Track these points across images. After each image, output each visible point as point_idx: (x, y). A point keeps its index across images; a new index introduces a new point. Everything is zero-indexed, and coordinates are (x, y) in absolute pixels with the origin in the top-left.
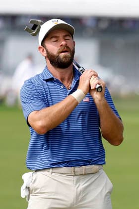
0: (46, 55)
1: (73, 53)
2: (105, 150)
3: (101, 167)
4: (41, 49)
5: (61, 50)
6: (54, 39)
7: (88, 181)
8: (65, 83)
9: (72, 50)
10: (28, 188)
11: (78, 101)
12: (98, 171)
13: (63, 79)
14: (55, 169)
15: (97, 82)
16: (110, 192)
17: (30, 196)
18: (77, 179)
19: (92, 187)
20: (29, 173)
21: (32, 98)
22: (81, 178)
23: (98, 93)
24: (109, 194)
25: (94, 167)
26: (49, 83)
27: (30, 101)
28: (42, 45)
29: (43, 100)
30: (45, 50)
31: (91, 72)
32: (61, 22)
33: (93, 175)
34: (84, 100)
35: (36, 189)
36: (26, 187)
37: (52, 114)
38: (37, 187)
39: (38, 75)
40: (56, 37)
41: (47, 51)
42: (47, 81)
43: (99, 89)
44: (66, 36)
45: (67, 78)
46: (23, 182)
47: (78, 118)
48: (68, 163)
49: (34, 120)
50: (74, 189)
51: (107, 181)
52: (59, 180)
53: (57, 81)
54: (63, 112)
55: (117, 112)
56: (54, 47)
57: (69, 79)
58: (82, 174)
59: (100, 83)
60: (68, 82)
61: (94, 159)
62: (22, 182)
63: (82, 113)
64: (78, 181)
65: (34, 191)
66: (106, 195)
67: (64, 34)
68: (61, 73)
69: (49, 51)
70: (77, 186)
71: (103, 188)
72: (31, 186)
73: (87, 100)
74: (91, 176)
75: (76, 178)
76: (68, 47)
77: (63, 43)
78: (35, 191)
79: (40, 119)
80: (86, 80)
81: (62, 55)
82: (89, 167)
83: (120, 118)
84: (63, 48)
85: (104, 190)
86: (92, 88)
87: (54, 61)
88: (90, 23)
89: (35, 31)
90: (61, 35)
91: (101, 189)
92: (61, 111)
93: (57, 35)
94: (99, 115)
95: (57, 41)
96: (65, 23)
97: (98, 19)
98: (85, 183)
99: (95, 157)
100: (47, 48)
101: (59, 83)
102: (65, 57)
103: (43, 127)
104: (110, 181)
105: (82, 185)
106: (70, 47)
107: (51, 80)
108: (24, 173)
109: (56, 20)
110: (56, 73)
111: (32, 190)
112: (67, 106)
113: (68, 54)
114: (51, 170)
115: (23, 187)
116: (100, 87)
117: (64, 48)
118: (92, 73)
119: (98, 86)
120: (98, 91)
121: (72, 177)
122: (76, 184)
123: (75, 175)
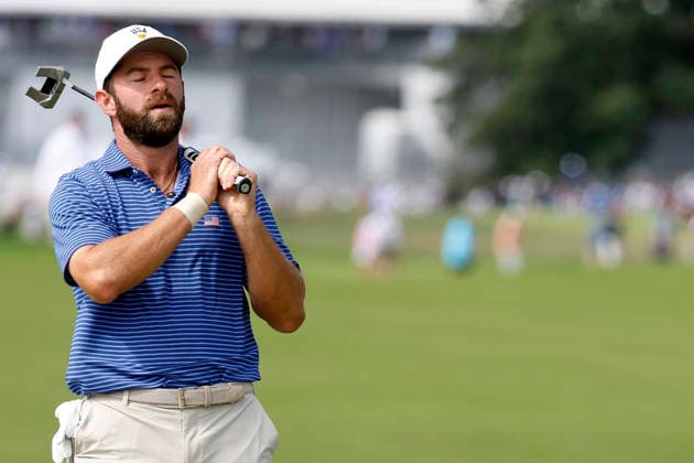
0: (114, 113)
1: (181, 109)
2: (258, 345)
3: (248, 387)
4: (103, 98)
5: (153, 103)
6: (137, 75)
7: (217, 421)
8: (160, 181)
9: (179, 103)
10: (69, 439)
11: (192, 220)
12: (243, 397)
13: (154, 172)
14: (135, 392)
15: (235, 171)
16: (270, 450)
17: (76, 459)
18: (190, 418)
19: (227, 436)
20: (73, 402)
21: (79, 216)
22: (200, 415)
23: (242, 197)
24: (268, 453)
25: (230, 389)
26: (122, 183)
27: (74, 224)
28: (104, 88)
29: (106, 221)
30: (112, 100)
31: (218, 150)
32: (153, 33)
33: (228, 408)
34: (207, 223)
35: (90, 443)
36: (66, 437)
37: (130, 251)
38: (93, 438)
39: (92, 163)
40: (141, 70)
41: (118, 103)
42: (115, 175)
43: (245, 187)
44: (166, 67)
45: (163, 168)
46: (59, 426)
47: (193, 266)
48: (168, 379)
49: (85, 269)
50: (183, 442)
51: (263, 422)
52: (146, 420)
53: (141, 176)
54: (155, 248)
55: (288, 251)
56: (136, 93)
57: (169, 172)
58: (202, 406)
59: (245, 172)
60: (166, 179)
61: (230, 367)
62: (56, 425)
63: (201, 253)
64: (191, 423)
65: (84, 446)
66: (262, 457)
67: (161, 63)
68: (150, 157)
69: (123, 102)
70: (191, 433)
71: (254, 440)
72: (78, 435)
73: (214, 221)
74: (225, 409)
75: (186, 415)
76: (170, 96)
77: (160, 85)
78: (87, 447)
79: (98, 266)
80: (208, 171)
81: (156, 114)
82: (219, 387)
83: (297, 266)
84: (159, 98)
85: (257, 444)
86: (224, 188)
87: (134, 127)
88: (220, 36)
89: (51, 96)
90: (153, 65)
91: (248, 444)
92: (151, 245)
93: (145, 65)
94: (243, 259)
95: (142, 80)
96: (161, 35)
97: (242, 26)
98: (208, 429)
99: (234, 362)
100: (117, 94)
101: (147, 179)
102: (163, 119)
103: (108, 285)
104: (270, 422)
105: (202, 434)
106: (174, 95)
107: (124, 174)
108: (60, 404)
109: (142, 27)
110: (138, 157)
111: (81, 445)
112: (165, 232)
113: (169, 112)
114: (125, 397)
115: (58, 438)
116: (246, 181)
117: (162, 98)
118: (222, 153)
119: (240, 179)
120: (241, 191)
121: (178, 412)
122: (188, 430)
123: (186, 407)
